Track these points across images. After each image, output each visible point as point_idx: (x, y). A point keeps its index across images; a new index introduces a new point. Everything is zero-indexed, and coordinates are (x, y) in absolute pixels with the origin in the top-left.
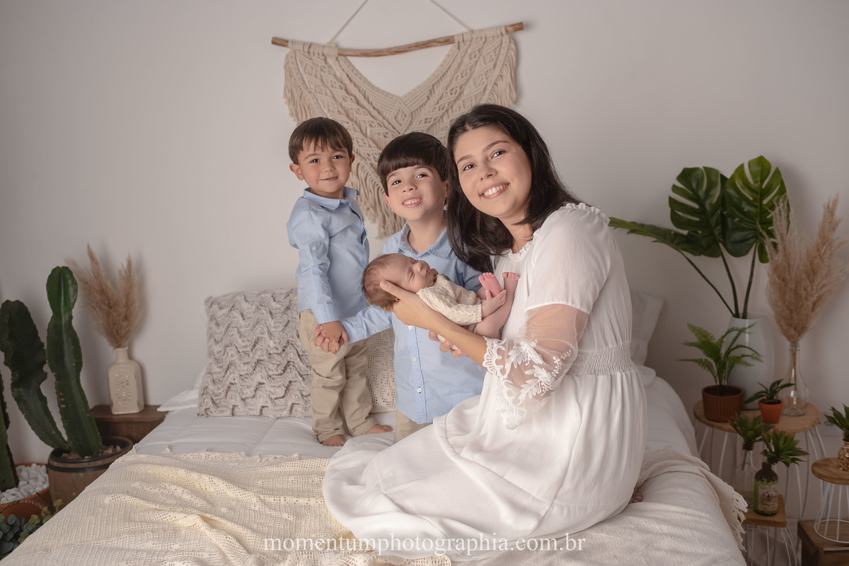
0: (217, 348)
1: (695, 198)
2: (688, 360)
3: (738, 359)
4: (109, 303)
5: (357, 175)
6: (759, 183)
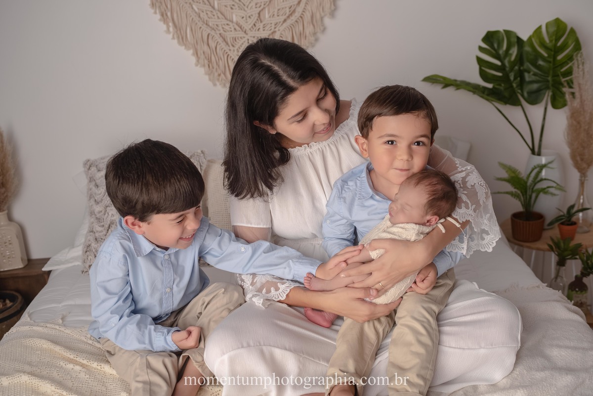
0: (97, 208)
1: (497, 57)
2: (501, 193)
5: (208, 45)
6: (554, 41)
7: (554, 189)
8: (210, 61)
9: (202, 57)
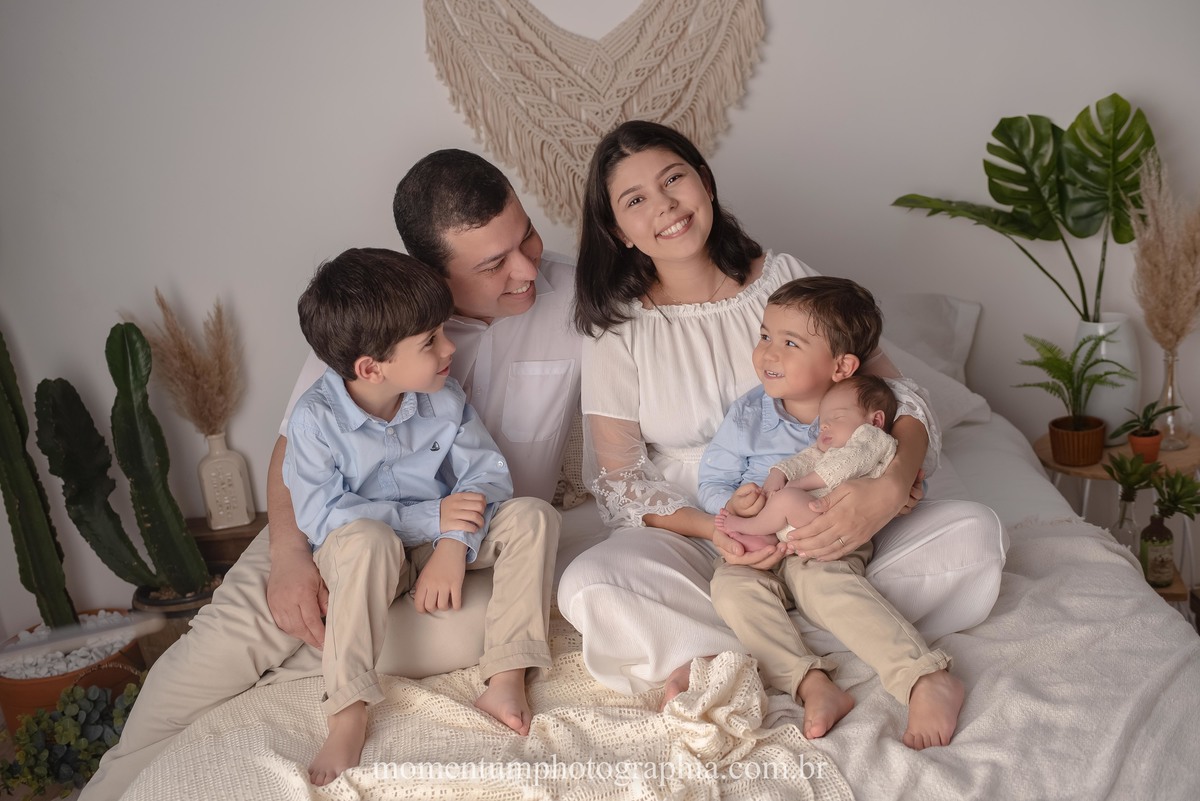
1: (1019, 160)
2: (1030, 385)
3: (1098, 379)
4: (195, 371)
5: (543, 158)
6: (1112, 132)
7: (1117, 375)
8: (546, 185)
9: (533, 177)
